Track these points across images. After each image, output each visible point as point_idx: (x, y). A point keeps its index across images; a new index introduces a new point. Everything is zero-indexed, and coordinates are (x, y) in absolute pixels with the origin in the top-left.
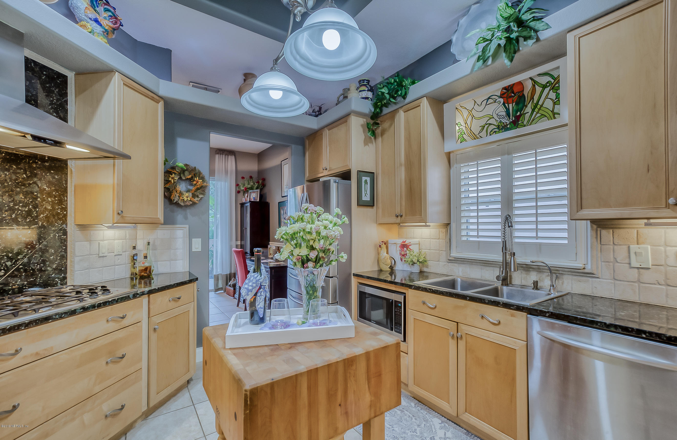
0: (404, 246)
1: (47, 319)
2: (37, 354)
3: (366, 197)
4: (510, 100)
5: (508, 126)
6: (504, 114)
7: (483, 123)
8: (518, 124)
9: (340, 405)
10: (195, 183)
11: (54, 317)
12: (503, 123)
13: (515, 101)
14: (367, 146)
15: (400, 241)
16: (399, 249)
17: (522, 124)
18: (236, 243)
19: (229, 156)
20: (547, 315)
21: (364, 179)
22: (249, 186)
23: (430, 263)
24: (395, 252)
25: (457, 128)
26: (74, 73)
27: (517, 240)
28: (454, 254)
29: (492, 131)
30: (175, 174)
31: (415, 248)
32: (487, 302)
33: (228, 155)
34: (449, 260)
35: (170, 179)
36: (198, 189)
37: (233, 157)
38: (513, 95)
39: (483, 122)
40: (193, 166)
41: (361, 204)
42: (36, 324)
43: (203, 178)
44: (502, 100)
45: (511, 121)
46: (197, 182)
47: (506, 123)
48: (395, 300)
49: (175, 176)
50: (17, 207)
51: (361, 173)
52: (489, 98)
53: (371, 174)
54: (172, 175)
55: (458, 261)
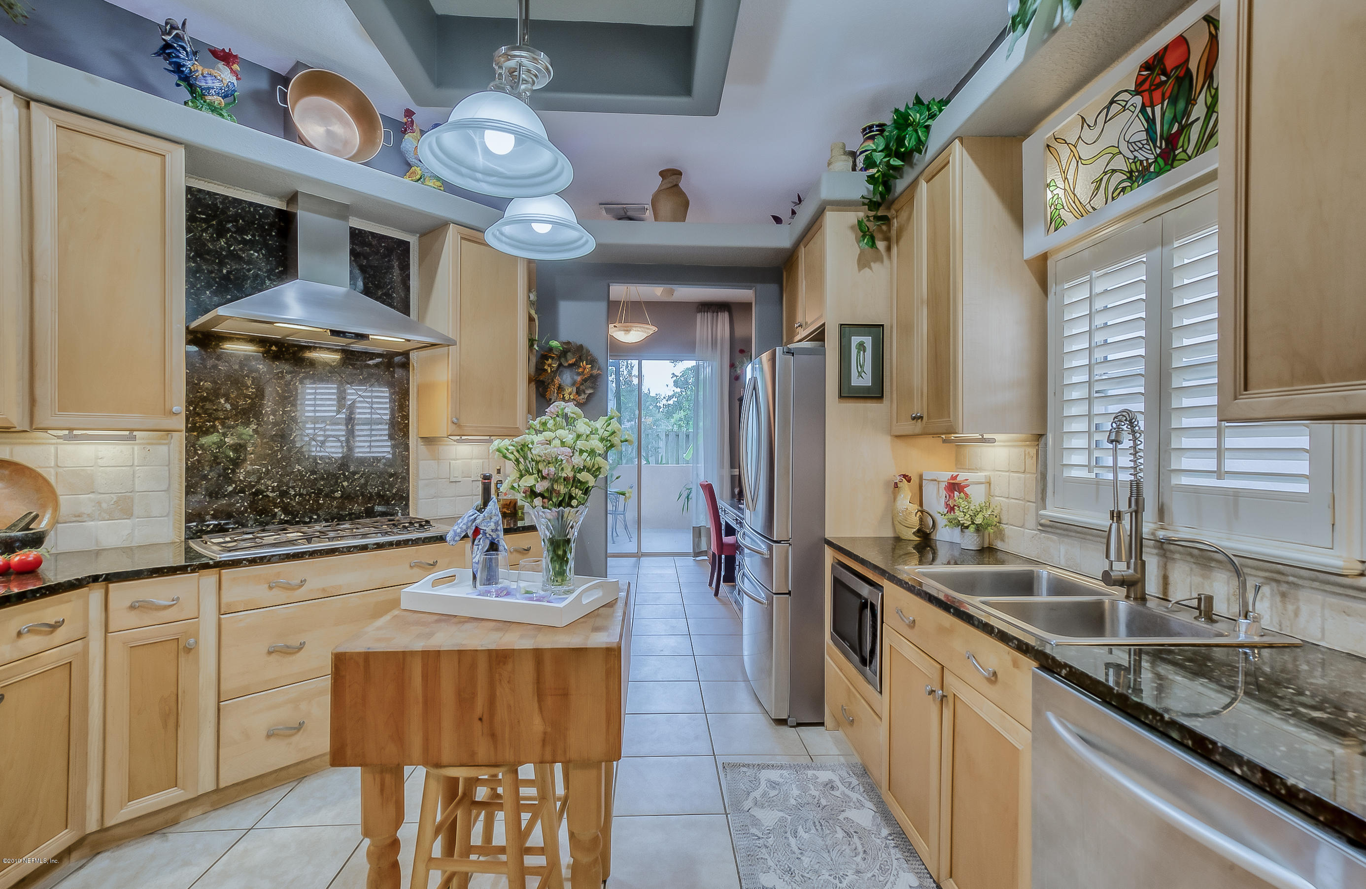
0: (954, 487)
1: (332, 552)
2: (324, 590)
3: (862, 379)
4: (1157, 95)
5: (1152, 169)
6: (1143, 136)
7: (1098, 174)
8: (1175, 156)
9: (480, 719)
10: (580, 370)
11: (341, 549)
12: (1141, 162)
13: (1167, 95)
14: (867, 270)
15: (945, 476)
16: (943, 493)
17: (1183, 156)
18: (731, 472)
19: (719, 313)
21: (855, 340)
23: (1008, 529)
24: (936, 502)
25: (1049, 195)
26: (418, 235)
28: (1051, 512)
29: (1116, 189)
30: (553, 358)
31: (977, 495)
33: (717, 313)
34: (1041, 525)
35: (546, 367)
36: (585, 380)
37: (726, 315)
38: (1163, 78)
39: (1100, 166)
40: (579, 343)
41: (848, 393)
42: (320, 555)
43: (593, 362)
44: (1138, 100)
45: (1158, 151)
46: (585, 369)
47: (1147, 159)
48: (870, 602)
49: (553, 362)
50: (352, 416)
51: (846, 330)
52: (1112, 102)
53: (876, 330)
54: (548, 360)
55: (1057, 528)
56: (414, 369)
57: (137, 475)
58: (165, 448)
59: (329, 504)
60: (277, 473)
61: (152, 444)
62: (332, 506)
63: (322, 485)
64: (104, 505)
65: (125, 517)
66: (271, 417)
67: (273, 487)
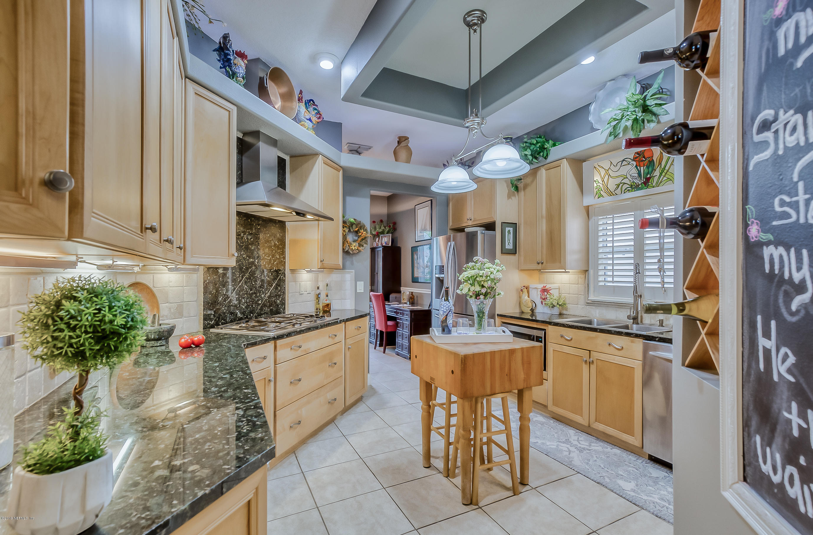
0: (544, 290)
1: (309, 330)
3: (509, 246)
4: (642, 163)
5: (640, 186)
6: (637, 175)
7: (618, 183)
8: (648, 185)
10: (360, 234)
12: (636, 183)
13: (646, 164)
14: (510, 199)
15: (540, 286)
16: (539, 293)
17: (651, 185)
20: (657, 339)
21: (507, 229)
22: (380, 230)
23: (569, 306)
24: (536, 296)
25: (595, 185)
26: (289, 156)
27: (647, 285)
28: (592, 297)
29: (626, 189)
31: (555, 293)
32: (613, 332)
34: (587, 303)
36: (363, 240)
38: (644, 159)
39: (618, 181)
41: (504, 252)
43: (366, 230)
44: (635, 163)
45: (642, 181)
46: (362, 233)
47: (638, 183)
48: (536, 336)
51: (504, 224)
52: (623, 160)
53: (514, 225)
55: (595, 304)
56: (287, 232)
57: (185, 292)
58: (195, 276)
64: (172, 310)
65: (180, 317)
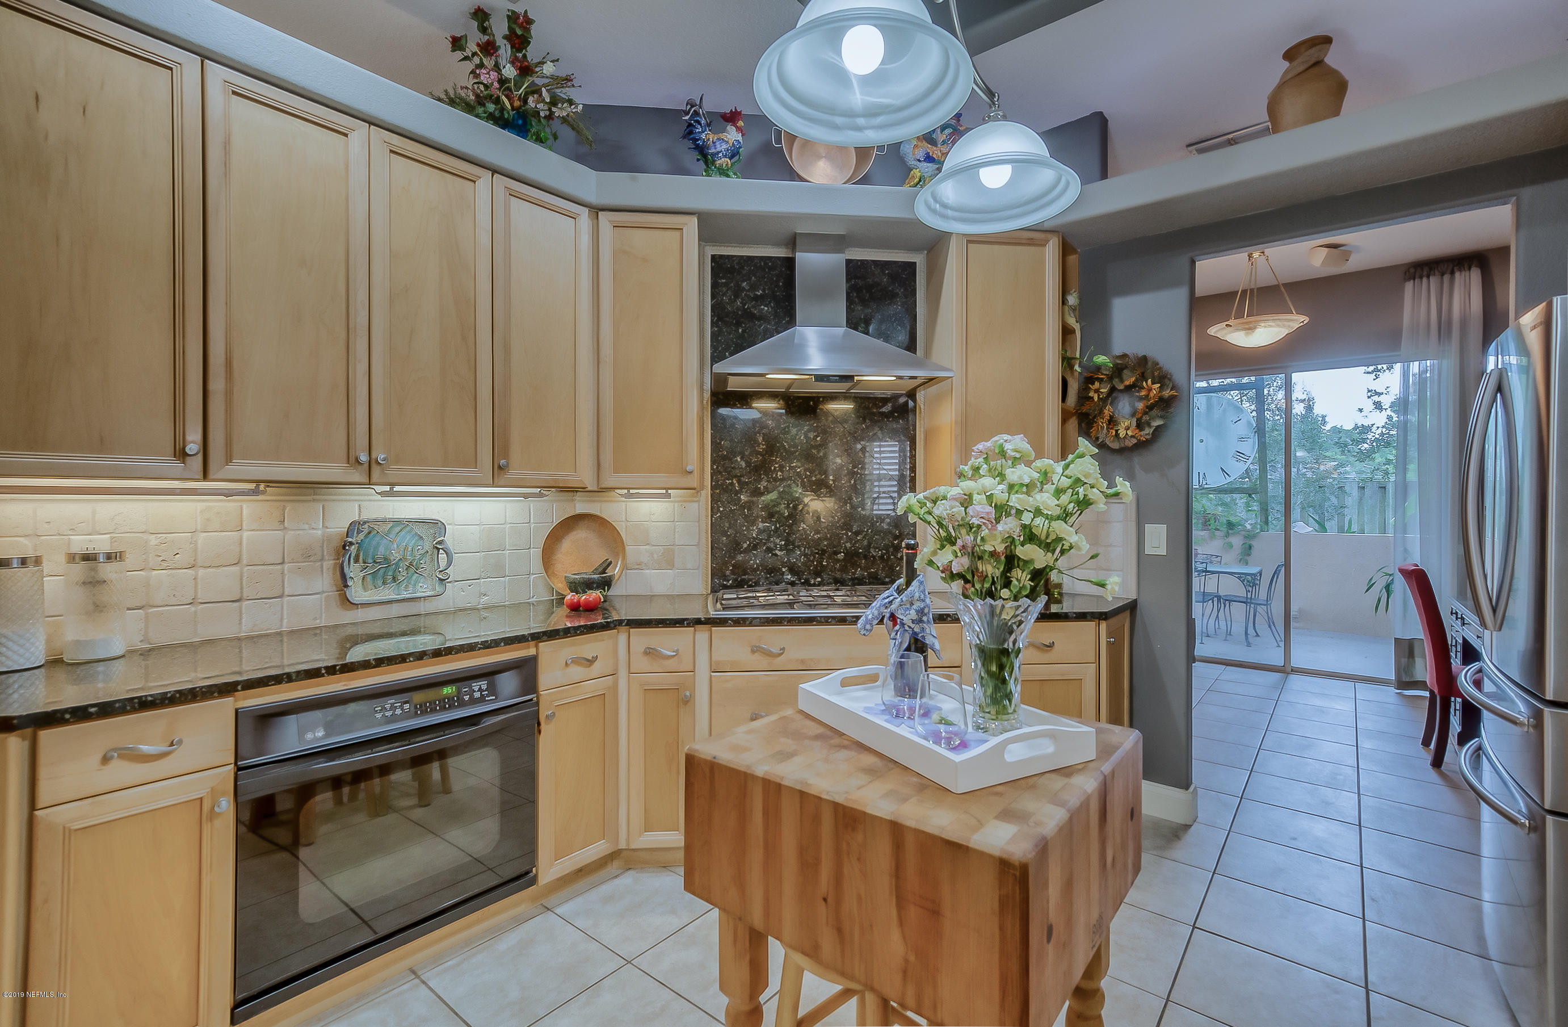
1: (809, 621)
2: (803, 661)
9: (825, 900)
10: (1143, 393)
11: (819, 619)
19: (1457, 275)
26: (926, 252)
30: (1101, 380)
35: (1091, 394)
36: (1150, 408)
37: (1475, 276)
40: (1141, 354)
42: (798, 623)
43: (1163, 378)
46: (1150, 390)
49: (1102, 386)
50: (855, 470)
54: (1093, 384)
56: (920, 413)
57: (677, 530)
58: (696, 505)
59: (832, 566)
60: (785, 531)
61: (685, 501)
62: (835, 568)
63: (825, 546)
64: (655, 556)
65: (669, 568)
66: (779, 473)
67: (781, 545)
